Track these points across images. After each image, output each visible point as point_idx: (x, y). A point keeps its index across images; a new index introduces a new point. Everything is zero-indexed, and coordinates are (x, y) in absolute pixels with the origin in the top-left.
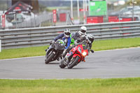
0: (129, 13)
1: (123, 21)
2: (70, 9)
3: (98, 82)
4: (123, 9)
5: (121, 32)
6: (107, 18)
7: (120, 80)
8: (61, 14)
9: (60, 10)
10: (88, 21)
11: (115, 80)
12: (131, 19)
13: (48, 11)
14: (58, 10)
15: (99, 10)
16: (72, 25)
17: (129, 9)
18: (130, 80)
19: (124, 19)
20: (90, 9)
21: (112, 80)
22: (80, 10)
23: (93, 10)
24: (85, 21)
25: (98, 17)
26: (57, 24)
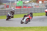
0: (30, 5)
1: (28, 8)
2: (10, 4)
3: (20, 28)
4: (28, 4)
5: (27, 11)
6: (23, 7)
7: (27, 27)
8: (7, 5)
9: (7, 4)
10: (16, 8)
11: (25, 27)
12: (31, 7)
13: (3, 4)
14: (6, 4)
15: (20, 4)
16: (11, 9)
17: (30, 4)
18: (31, 28)
19: (29, 7)
20: (17, 4)
21: (24, 28)
22: (14, 4)
23: (18, 4)
24: (15, 8)
25: (20, 6)
26: (6, 9)
